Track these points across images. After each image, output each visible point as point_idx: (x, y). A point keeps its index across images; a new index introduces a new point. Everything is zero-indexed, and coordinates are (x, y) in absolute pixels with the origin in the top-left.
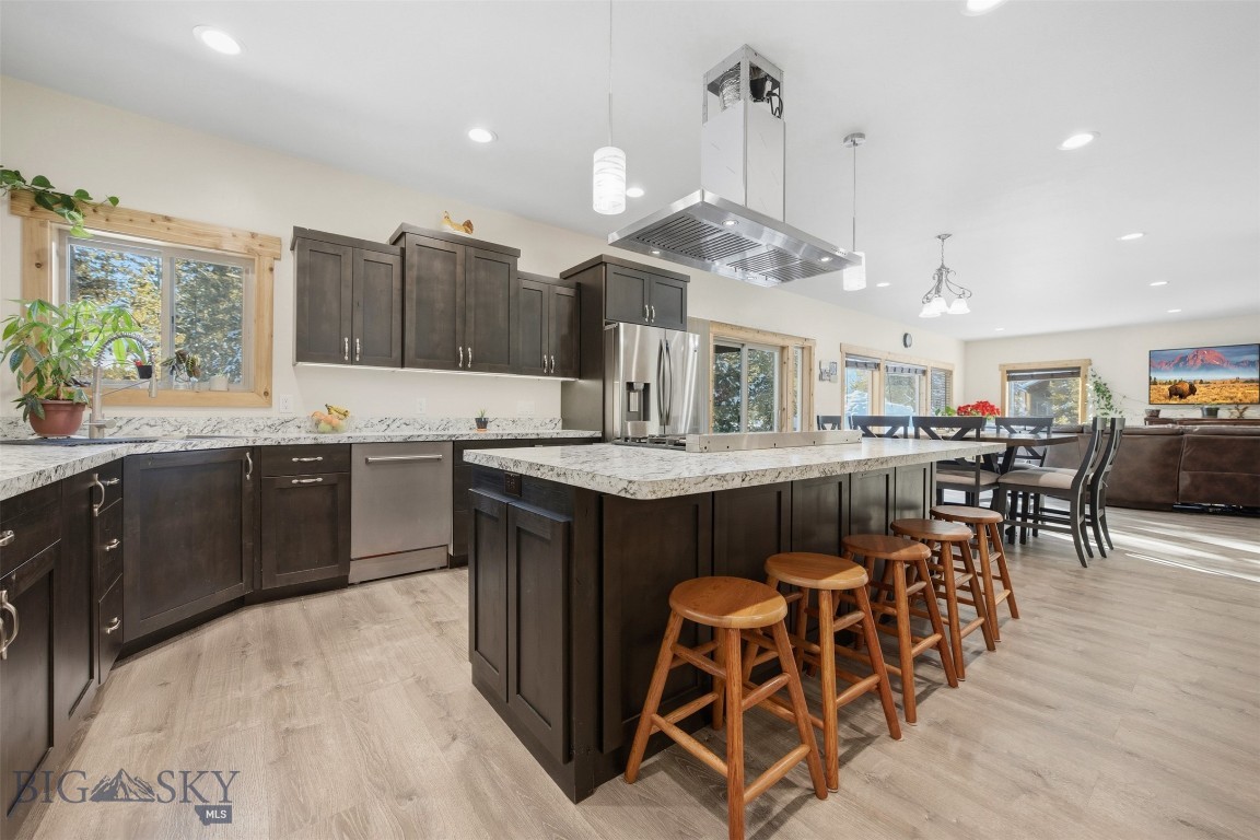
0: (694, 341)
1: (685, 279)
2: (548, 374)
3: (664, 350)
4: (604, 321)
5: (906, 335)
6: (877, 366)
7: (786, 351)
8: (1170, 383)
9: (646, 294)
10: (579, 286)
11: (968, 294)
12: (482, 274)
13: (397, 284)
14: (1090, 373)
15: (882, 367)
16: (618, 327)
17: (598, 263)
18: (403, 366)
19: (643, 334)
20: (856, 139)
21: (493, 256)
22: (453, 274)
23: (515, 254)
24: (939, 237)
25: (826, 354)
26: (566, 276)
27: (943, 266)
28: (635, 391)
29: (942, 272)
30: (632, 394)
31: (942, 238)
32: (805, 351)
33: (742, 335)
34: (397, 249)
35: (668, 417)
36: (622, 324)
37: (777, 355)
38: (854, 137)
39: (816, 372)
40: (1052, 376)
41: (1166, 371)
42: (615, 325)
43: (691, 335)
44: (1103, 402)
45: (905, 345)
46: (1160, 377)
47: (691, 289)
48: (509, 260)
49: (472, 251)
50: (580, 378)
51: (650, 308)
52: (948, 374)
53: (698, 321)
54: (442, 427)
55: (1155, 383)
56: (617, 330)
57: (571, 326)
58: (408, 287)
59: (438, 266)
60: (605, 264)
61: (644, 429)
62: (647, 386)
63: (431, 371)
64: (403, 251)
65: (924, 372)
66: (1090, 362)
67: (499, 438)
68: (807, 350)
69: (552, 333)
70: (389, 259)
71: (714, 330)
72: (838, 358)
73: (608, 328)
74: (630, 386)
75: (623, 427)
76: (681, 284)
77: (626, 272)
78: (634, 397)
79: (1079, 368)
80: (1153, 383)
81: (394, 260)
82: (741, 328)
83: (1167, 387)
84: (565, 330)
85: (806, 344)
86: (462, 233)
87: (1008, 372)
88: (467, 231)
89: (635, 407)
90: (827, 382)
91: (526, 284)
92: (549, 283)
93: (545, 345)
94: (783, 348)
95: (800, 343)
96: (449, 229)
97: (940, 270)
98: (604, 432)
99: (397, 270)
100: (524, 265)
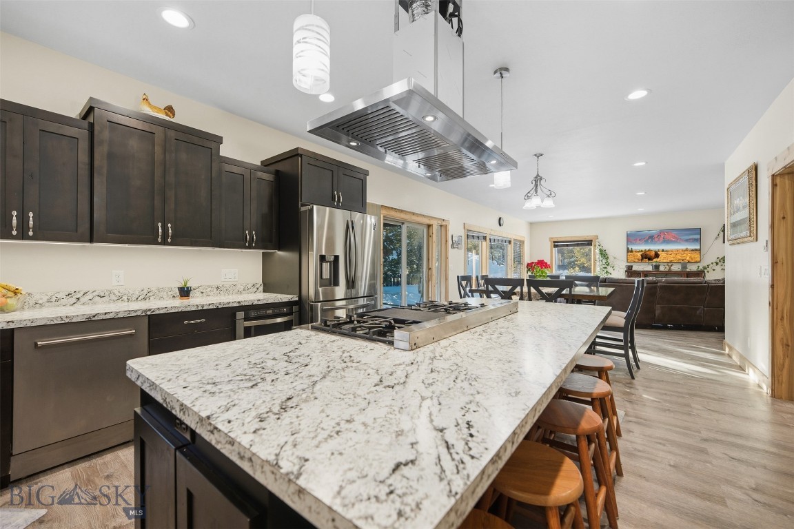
0: (371, 220)
1: (366, 173)
2: (250, 247)
3: (349, 227)
4: (300, 203)
5: (500, 219)
6: (485, 238)
7: (431, 228)
8: (642, 251)
9: (335, 182)
10: (277, 173)
11: (553, 195)
12: (183, 156)
13: (83, 157)
14: (597, 244)
15: (488, 239)
16: (312, 209)
17: (295, 154)
18: (91, 241)
19: (331, 216)
20: (503, 72)
21: (195, 140)
22: (153, 154)
23: (219, 140)
24: (536, 155)
25: (456, 230)
26: (267, 164)
27: (538, 175)
28: (327, 262)
29: (538, 180)
30: (324, 264)
31: (539, 156)
32: (442, 228)
33: (402, 216)
34: (85, 124)
35: (353, 282)
36: (315, 207)
37: (425, 230)
38: (502, 71)
39: (450, 243)
40: (578, 245)
41: (639, 244)
42: (310, 207)
43: (369, 216)
44: (604, 261)
45: (500, 225)
46: (635, 248)
47: (370, 180)
48: (213, 145)
49: (172, 134)
50: (279, 250)
51: (338, 194)
52: (521, 243)
53: (373, 205)
54: (142, 297)
55: (632, 251)
56: (311, 211)
57: (271, 206)
58: (96, 163)
59: (134, 144)
60: (301, 156)
61: (333, 293)
62: (337, 258)
63: (127, 246)
64: (92, 126)
65: (510, 242)
66: (597, 237)
67: (200, 308)
68: (443, 227)
69: (254, 210)
70: (73, 131)
71: (384, 212)
72: (462, 233)
73: (303, 209)
74: (323, 258)
75: (317, 293)
76: (362, 176)
77: (318, 164)
78: (326, 266)
79: (592, 241)
80: (629, 251)
81: (83, 134)
82: (402, 211)
83: (639, 254)
84: (265, 209)
85: (444, 223)
86: (163, 116)
87: (554, 242)
88: (167, 115)
89: (326, 275)
90: (456, 249)
91: (228, 167)
92: (252, 169)
93: (247, 223)
94: (429, 226)
95: (440, 223)
96: (147, 110)
97: (536, 177)
98: (300, 296)
99: (84, 145)
100: (225, 151)
